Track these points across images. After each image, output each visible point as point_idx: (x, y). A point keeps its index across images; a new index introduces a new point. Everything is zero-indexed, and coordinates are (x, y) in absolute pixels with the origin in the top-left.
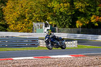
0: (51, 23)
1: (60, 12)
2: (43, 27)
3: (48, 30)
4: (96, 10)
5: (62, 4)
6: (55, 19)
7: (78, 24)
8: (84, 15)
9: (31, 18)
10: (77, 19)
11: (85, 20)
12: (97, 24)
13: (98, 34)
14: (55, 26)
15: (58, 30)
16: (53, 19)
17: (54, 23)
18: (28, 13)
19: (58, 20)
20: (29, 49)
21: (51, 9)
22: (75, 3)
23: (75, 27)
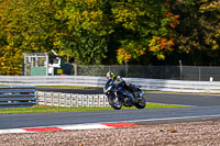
0: (62, 54)
1: (82, 29)
2: (46, 63)
3: (56, 69)
4: (160, 24)
5: (85, 13)
6: (72, 46)
7: (122, 56)
8: (135, 36)
9: (18, 44)
10: (119, 46)
11: (136, 47)
12: (162, 56)
13: (164, 78)
14: (72, 60)
15: (78, 68)
16: (67, 46)
17: (68, 53)
18: (13, 34)
19: (78, 47)
20: (15, 111)
21: (62, 25)
22: (114, 11)
23: (116, 62)
